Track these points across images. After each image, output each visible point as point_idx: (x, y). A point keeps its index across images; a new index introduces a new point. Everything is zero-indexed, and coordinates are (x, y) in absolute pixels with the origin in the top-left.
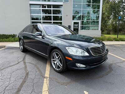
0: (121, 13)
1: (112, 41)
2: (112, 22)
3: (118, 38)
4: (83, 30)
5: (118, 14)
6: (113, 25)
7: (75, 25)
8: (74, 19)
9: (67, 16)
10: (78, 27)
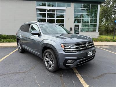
0: (113, 16)
1: (110, 41)
2: (105, 24)
3: (114, 39)
4: (83, 32)
5: (110, 17)
6: (106, 27)
7: (76, 27)
8: (75, 22)
9: (69, 19)
10: (79, 29)
